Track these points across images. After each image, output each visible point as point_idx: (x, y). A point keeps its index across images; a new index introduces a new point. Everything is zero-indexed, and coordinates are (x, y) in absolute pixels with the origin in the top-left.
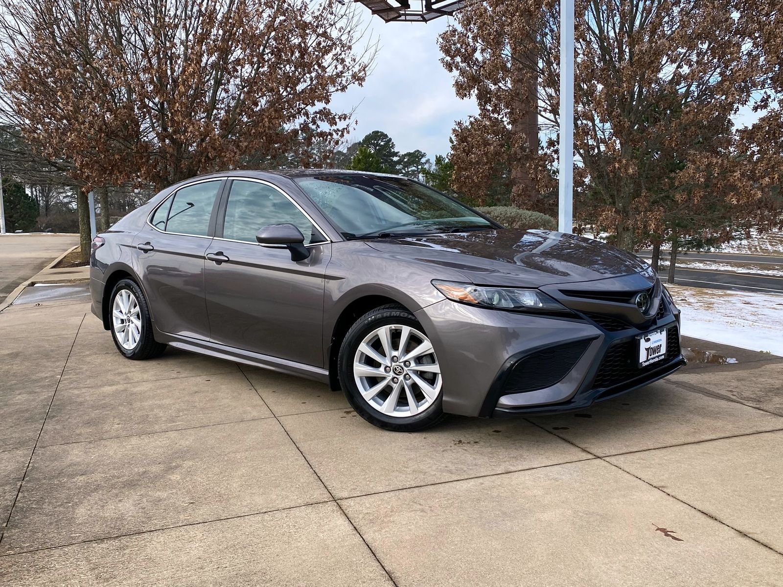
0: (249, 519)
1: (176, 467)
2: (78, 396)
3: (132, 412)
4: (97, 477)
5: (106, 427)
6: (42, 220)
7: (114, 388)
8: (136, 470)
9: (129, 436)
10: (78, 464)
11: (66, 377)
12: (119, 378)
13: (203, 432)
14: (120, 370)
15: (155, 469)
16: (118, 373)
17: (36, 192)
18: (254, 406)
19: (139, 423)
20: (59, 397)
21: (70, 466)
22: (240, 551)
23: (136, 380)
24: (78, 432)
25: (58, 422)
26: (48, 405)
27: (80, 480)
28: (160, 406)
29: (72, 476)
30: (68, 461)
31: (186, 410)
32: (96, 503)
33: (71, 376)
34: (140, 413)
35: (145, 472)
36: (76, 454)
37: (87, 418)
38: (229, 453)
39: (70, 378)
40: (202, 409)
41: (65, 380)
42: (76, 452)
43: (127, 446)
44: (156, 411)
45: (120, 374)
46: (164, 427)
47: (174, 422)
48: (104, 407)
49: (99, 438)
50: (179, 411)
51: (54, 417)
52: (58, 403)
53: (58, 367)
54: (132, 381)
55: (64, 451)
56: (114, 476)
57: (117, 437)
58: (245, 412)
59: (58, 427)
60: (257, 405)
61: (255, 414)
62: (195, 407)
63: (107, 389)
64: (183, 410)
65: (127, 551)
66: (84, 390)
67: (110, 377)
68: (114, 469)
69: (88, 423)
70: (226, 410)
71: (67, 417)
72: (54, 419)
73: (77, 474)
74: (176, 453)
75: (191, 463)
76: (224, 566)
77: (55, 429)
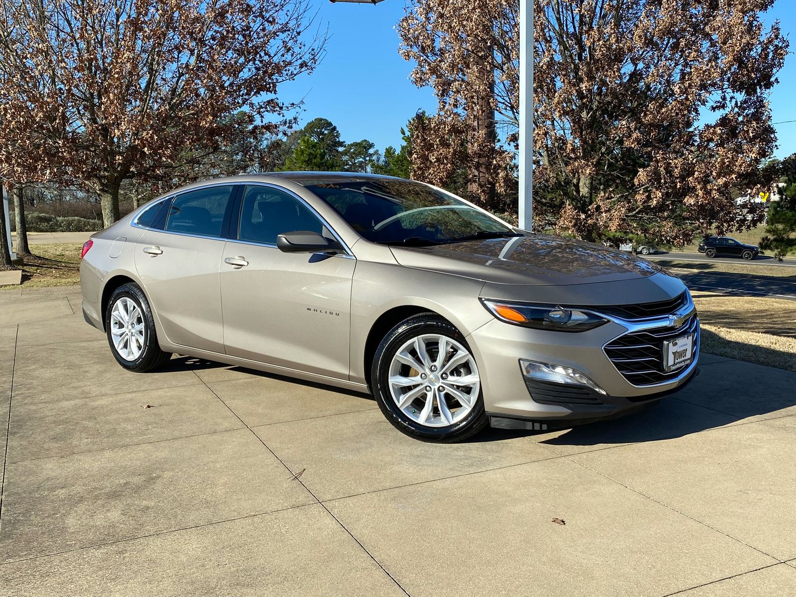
0: (240, 522)
1: (157, 478)
2: (36, 411)
3: (98, 426)
4: (78, 489)
5: (75, 442)
7: (73, 402)
8: (117, 481)
9: (101, 450)
10: (56, 478)
11: (17, 392)
12: (75, 392)
13: (177, 444)
14: (73, 385)
15: (136, 480)
16: (73, 387)
18: (224, 417)
19: (108, 437)
20: (16, 413)
21: (48, 479)
23: (94, 394)
24: (46, 447)
25: (22, 437)
26: (6, 421)
27: (62, 493)
28: (126, 420)
29: (53, 489)
30: (44, 475)
31: (155, 423)
32: (84, 513)
33: (22, 392)
34: (107, 427)
35: (126, 484)
36: (50, 468)
37: (52, 433)
38: (208, 463)
39: (22, 394)
41: (17, 395)
42: (49, 466)
43: (102, 460)
44: (123, 425)
45: (75, 388)
46: (136, 441)
47: (144, 435)
48: (67, 422)
49: (69, 453)
50: (147, 424)
51: (16, 433)
52: (16, 419)
53: (5, 382)
54: (90, 395)
55: (37, 466)
56: (96, 488)
57: (89, 451)
58: (216, 424)
59: (24, 443)
60: (227, 417)
61: (226, 425)
62: (163, 420)
63: (65, 404)
64: (150, 423)
65: (127, 555)
66: (41, 406)
67: (65, 391)
68: (94, 481)
69: (55, 439)
70: (196, 422)
71: (31, 433)
72: (16, 436)
73: (57, 488)
74: (154, 464)
75: (171, 473)
76: (224, 563)
77: (21, 445)
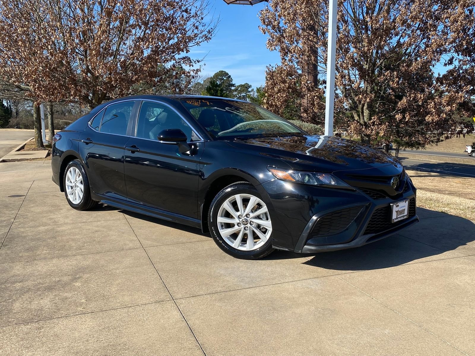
1: (79, 278)
2: (23, 232)
3: (55, 243)
4: (29, 283)
5: (38, 253)
6: (13, 121)
7: (46, 227)
8: (54, 279)
9: (53, 258)
10: (19, 275)
11: (17, 220)
12: (50, 221)
13: (98, 257)
14: (51, 217)
15: (66, 279)
16: (50, 218)
17: (10, 103)
18: (131, 241)
19: (59, 250)
20: (11, 233)
21: (13, 276)
22: (112, 330)
23: (60, 223)
24: (20, 255)
25: (9, 249)
26: (4, 238)
27: (18, 285)
28: (73, 240)
29: (14, 283)
30: (12, 273)
31: (89, 242)
32: (27, 300)
33: (20, 220)
34: (61, 244)
35: (59, 281)
36: (18, 269)
37: (27, 246)
38: (112, 270)
39: (20, 221)
40: (99, 242)
41: (16, 222)
42: (18, 267)
43: (50, 265)
44: (70, 243)
45: (51, 219)
46: (74, 253)
47: (80, 250)
48: (38, 239)
49: (33, 259)
50: (84, 243)
51: (6, 245)
52: (10, 236)
53: (13, 214)
54: (57, 224)
55: (10, 267)
56: (40, 283)
57: (45, 258)
58: (125, 244)
60: (133, 240)
61: (131, 245)
62: (94, 240)
63: (42, 228)
64: (87, 242)
65: (42, 330)
66: (27, 229)
67: (44, 220)
68: (40, 278)
69: (28, 250)
70: (113, 242)
71: (15, 245)
72: (6, 247)
73: (16, 282)
74: (80, 269)
75: (88, 275)
76: (101, 340)
77: (7, 253)
